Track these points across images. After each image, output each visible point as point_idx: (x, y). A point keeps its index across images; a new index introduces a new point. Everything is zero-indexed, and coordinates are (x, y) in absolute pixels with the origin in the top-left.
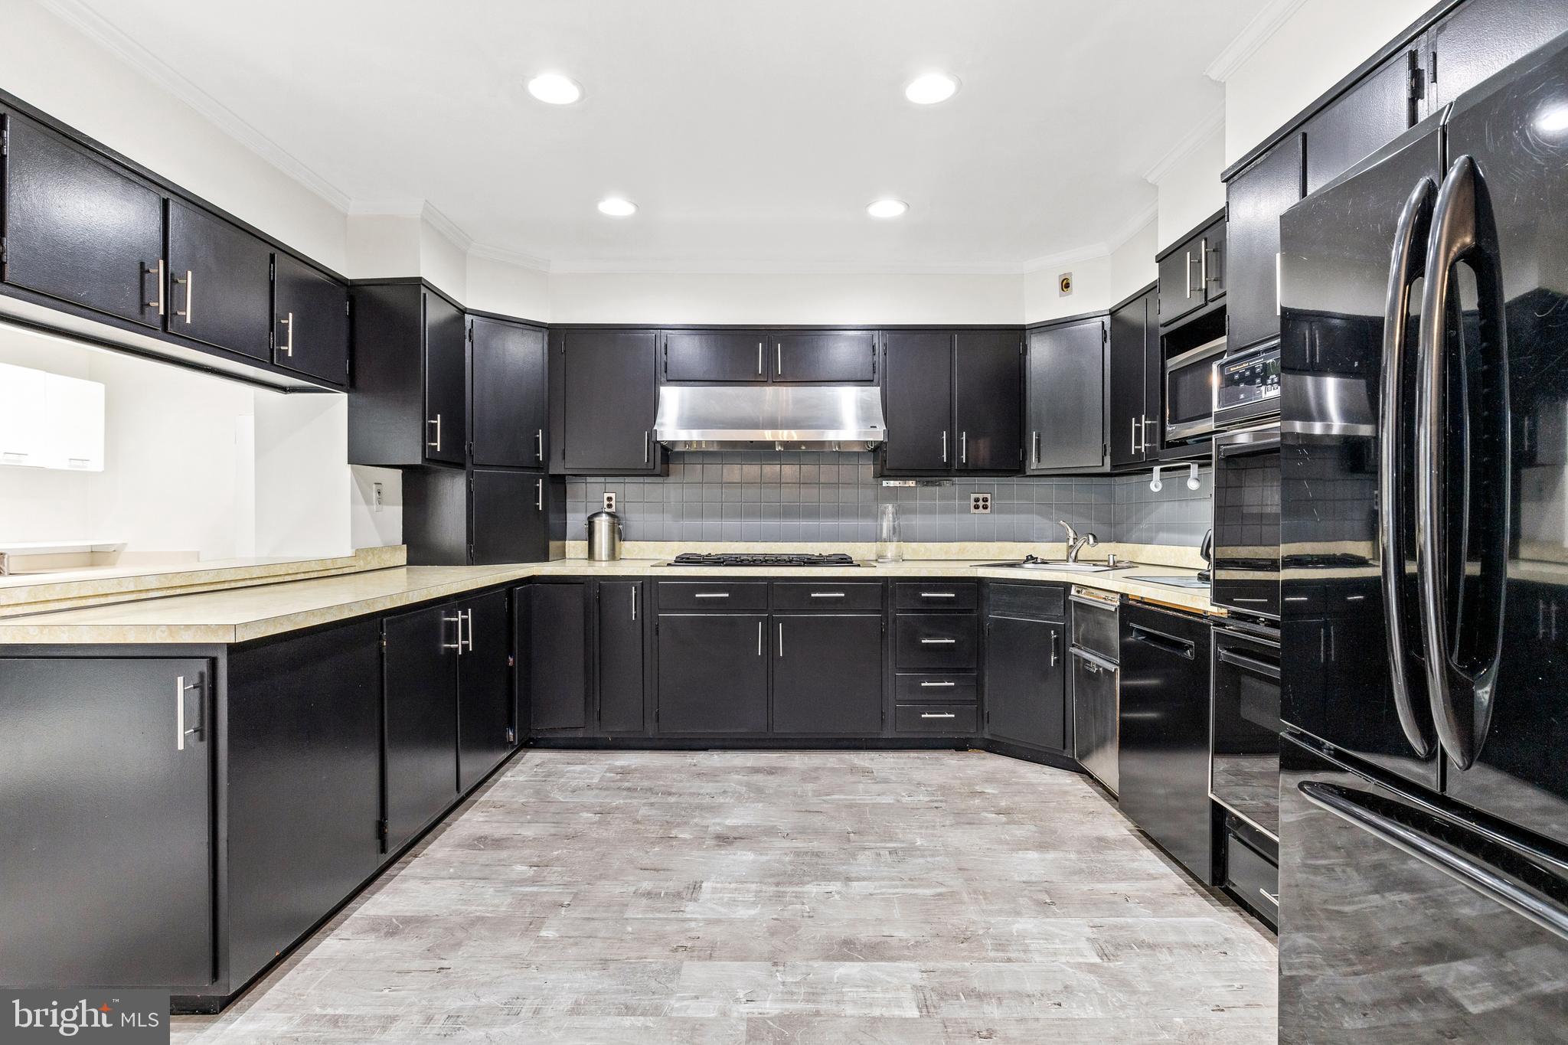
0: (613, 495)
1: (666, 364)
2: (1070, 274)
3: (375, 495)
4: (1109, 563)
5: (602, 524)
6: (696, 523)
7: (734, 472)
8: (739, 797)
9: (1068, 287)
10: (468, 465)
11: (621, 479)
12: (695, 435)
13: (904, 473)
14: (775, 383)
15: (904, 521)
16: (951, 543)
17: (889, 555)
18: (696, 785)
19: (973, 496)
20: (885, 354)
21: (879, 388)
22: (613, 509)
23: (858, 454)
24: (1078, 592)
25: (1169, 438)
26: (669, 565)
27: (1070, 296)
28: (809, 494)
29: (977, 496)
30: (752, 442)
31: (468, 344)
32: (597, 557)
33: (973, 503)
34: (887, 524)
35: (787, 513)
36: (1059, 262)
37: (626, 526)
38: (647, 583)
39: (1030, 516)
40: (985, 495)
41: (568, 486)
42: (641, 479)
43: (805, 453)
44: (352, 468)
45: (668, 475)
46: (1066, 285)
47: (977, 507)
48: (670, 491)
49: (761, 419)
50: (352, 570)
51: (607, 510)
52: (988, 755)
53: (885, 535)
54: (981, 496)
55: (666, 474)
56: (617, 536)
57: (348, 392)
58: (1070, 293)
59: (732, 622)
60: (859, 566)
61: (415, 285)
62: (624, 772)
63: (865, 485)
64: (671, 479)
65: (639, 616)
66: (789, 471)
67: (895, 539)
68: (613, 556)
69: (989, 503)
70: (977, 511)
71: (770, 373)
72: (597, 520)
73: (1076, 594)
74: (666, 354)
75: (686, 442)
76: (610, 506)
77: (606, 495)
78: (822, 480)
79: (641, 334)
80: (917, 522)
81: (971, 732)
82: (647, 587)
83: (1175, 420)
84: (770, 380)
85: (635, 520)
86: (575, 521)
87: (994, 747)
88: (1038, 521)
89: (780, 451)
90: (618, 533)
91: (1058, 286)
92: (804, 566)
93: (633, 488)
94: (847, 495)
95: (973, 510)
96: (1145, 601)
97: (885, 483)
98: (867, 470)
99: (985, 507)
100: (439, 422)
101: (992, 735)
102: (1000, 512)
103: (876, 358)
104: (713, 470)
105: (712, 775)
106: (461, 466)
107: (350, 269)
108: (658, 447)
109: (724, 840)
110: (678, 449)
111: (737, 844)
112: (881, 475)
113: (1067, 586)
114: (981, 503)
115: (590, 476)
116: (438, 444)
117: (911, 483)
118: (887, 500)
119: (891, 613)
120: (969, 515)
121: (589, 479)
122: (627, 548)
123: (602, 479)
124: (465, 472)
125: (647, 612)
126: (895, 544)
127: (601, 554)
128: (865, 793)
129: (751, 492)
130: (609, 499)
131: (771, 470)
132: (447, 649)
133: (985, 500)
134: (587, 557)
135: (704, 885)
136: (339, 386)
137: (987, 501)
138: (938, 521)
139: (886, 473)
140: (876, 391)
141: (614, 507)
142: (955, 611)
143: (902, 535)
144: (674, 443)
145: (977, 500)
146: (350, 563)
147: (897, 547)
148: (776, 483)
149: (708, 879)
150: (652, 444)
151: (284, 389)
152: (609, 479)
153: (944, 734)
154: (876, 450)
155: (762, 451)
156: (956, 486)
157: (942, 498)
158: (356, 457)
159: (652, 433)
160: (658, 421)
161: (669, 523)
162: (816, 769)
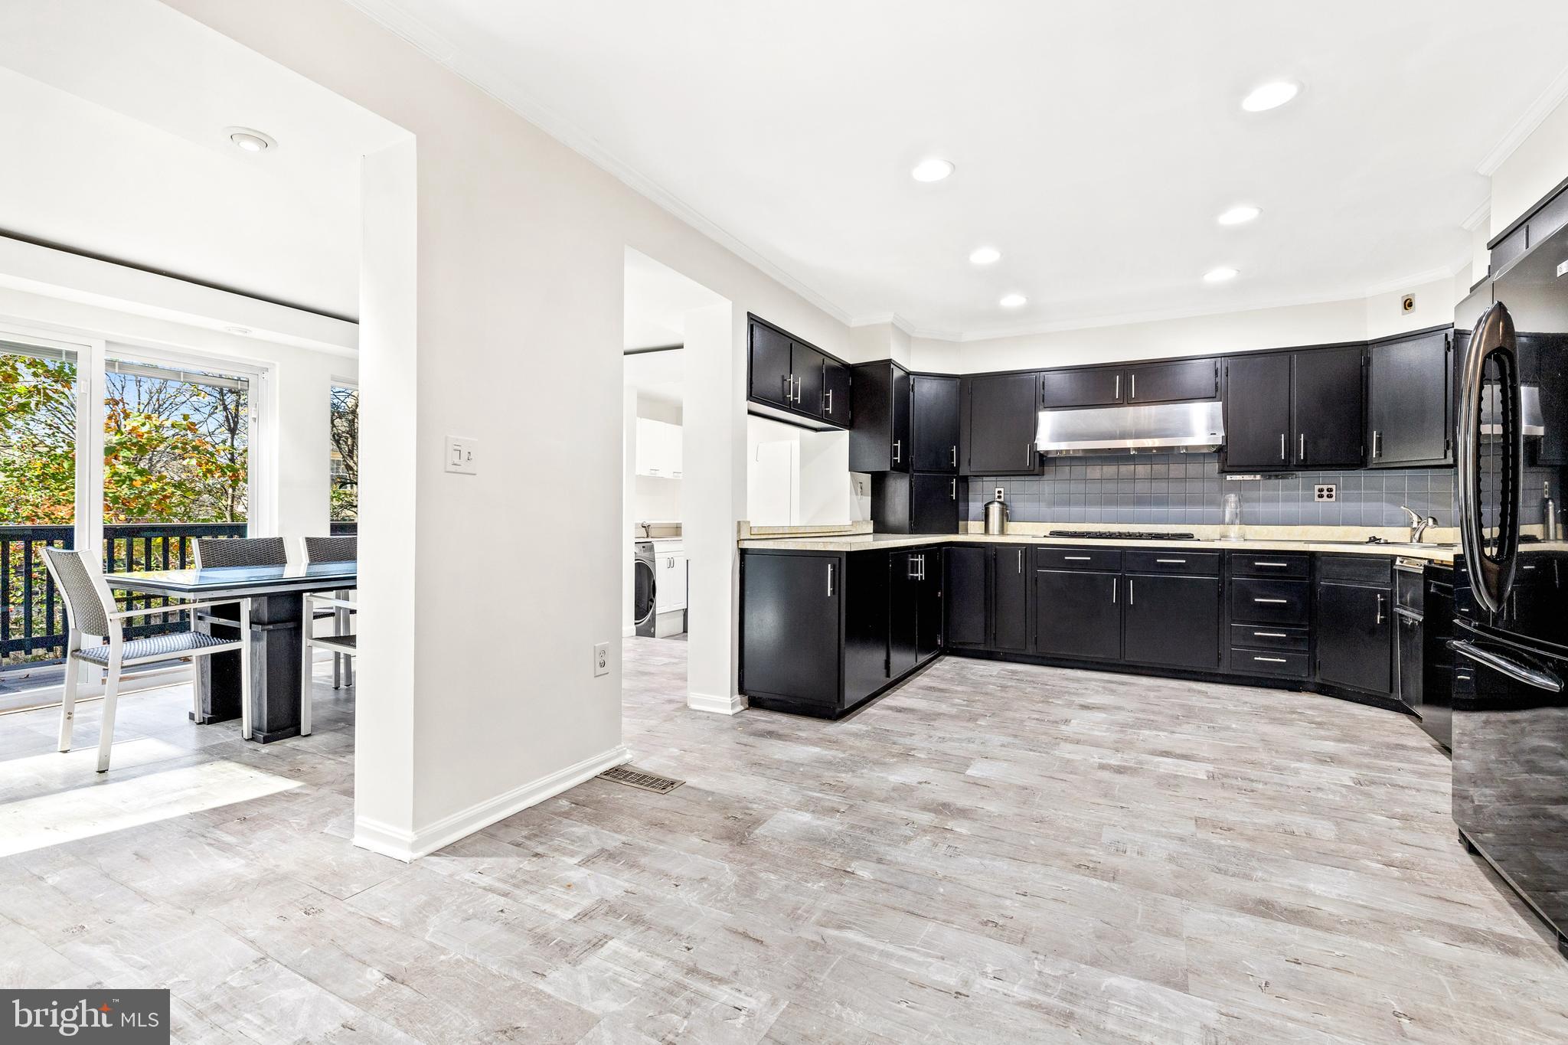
0: (1002, 490)
1: (1044, 395)
2: (1413, 295)
3: (859, 490)
5: (995, 509)
6: (1065, 510)
7: (1095, 471)
8: (1097, 692)
9: (1411, 306)
10: (911, 470)
11: (1008, 478)
12: (1063, 446)
13: (1243, 469)
14: (1130, 404)
15: (1247, 508)
16: (1294, 527)
17: (1232, 535)
18: (1065, 683)
19: (1317, 487)
20: (1227, 376)
21: (1221, 403)
22: (1002, 500)
23: (1204, 455)
24: (1402, 562)
26: (1045, 536)
27: (1413, 313)
28: (1160, 487)
29: (1321, 487)
30: (1109, 449)
31: (911, 393)
32: (991, 532)
33: (1317, 493)
34: (1230, 510)
35: (1140, 501)
36: (1404, 285)
37: (1011, 511)
38: (1030, 549)
39: (1379, 504)
40: (1330, 486)
41: (970, 483)
42: (1023, 478)
43: (1155, 455)
44: (851, 474)
45: (1043, 475)
46: (1408, 304)
47: (1321, 496)
48: (1048, 485)
49: (1118, 432)
50: (849, 533)
51: (998, 500)
52: (1319, 696)
53: (1227, 519)
54: (1325, 487)
55: (1042, 474)
56: (1005, 518)
57: (849, 429)
58: (1413, 311)
59: (1092, 578)
60: (1199, 540)
61: (887, 364)
62: (1014, 672)
63: (1210, 479)
64: (1046, 477)
65: (1023, 570)
66: (1142, 470)
67: (1238, 521)
68: (1002, 531)
69: (1334, 493)
70: (1320, 500)
71: (1126, 396)
72: (991, 507)
73: (1400, 564)
74: (1044, 389)
75: (1057, 451)
76: (999, 497)
77: (997, 490)
78: (1171, 476)
79: (1026, 377)
80: (1261, 509)
81: (1304, 675)
82: (1029, 551)
84: (1126, 402)
85: (1018, 507)
86: (975, 507)
87: (1324, 690)
88: (1387, 508)
89: (1134, 455)
90: (1006, 516)
91: (1401, 305)
92: (1151, 539)
93: (1016, 485)
94: (1194, 487)
95: (1317, 499)
96: (1444, 563)
97: (1229, 478)
98: (1214, 467)
99: (1330, 496)
100: (899, 445)
101: (1322, 679)
102: (1346, 500)
103: (1218, 380)
104: (1078, 470)
105: (1078, 680)
106: (907, 472)
107: (851, 358)
108: (1037, 454)
109: (1085, 707)
110: (1049, 456)
111: (1094, 710)
112: (1223, 471)
113: (1393, 558)
114: (1325, 493)
115: (985, 476)
116: (899, 458)
117: (1258, 477)
118: (1230, 490)
119: (1227, 578)
120: (1312, 504)
121: (985, 479)
122: (1011, 526)
123: (994, 478)
124: (908, 475)
125: (1028, 568)
126: (1237, 527)
127: (994, 530)
128: (1196, 701)
129: (1111, 487)
130: (999, 492)
131: (1126, 469)
132: (912, 576)
133: (1331, 490)
134: (983, 532)
135: (1072, 721)
136: (845, 427)
138: (1281, 508)
139: (1226, 469)
140: (1219, 405)
141: (1003, 498)
142: (1287, 578)
143: (1245, 520)
144: (1047, 452)
145: (1321, 490)
146: (850, 528)
147: (1240, 529)
148: (1131, 479)
149: (1075, 719)
150: (1032, 453)
151: (816, 430)
152: (999, 478)
153: (1277, 675)
154: (1220, 450)
155: (1120, 456)
156: (1301, 478)
157: (1285, 489)
158: (853, 467)
159: (1033, 446)
160: (1037, 437)
161: (1044, 509)
162: (1159, 687)
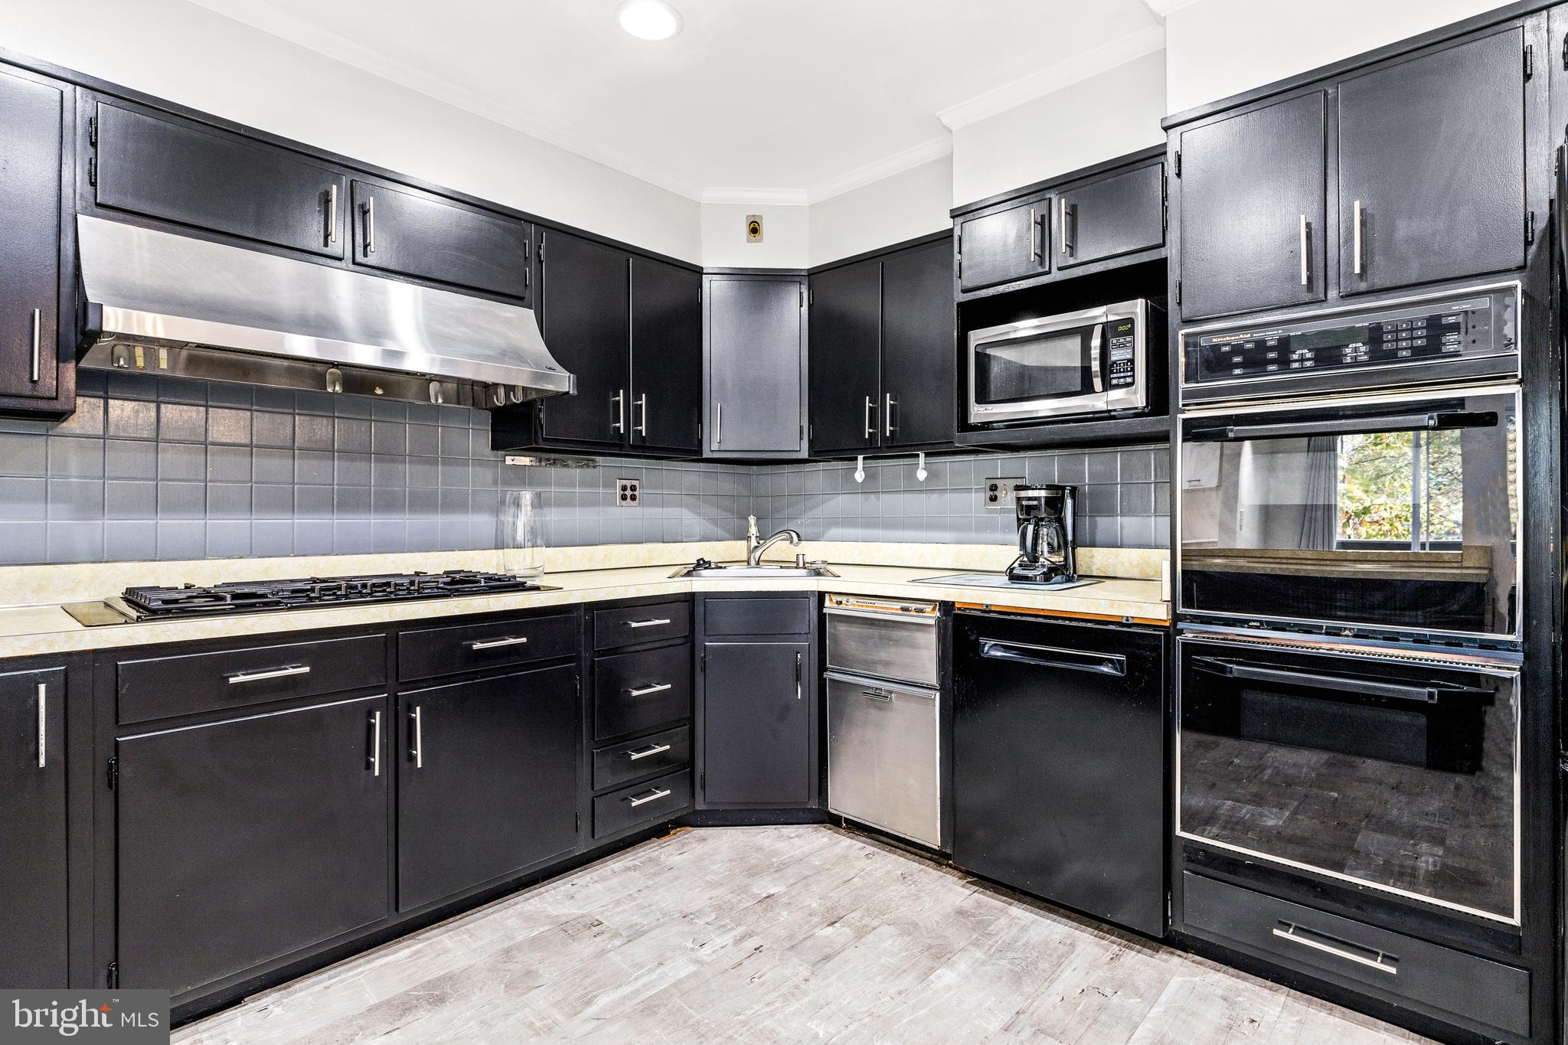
2: (761, 217)
4: (798, 564)
9: (757, 232)
13: (565, 446)
15: (542, 517)
16: (595, 547)
19: (620, 483)
20: (541, 261)
21: (532, 311)
25: (973, 419)
27: (760, 244)
29: (624, 482)
33: (619, 492)
34: (524, 520)
39: (680, 510)
40: (633, 482)
46: (755, 229)
47: (624, 497)
53: (520, 537)
54: (628, 483)
58: (761, 240)
63: (477, 461)
69: (637, 493)
70: (624, 503)
80: (555, 518)
83: (983, 398)
88: (686, 516)
89: (334, 393)
91: (744, 229)
95: (619, 501)
97: (509, 460)
98: (479, 436)
99: (633, 498)
102: (649, 504)
103: (528, 265)
114: (629, 493)
118: (510, 485)
120: (615, 508)
133: (633, 488)
137: (635, 490)
138: (578, 517)
139: (540, 443)
145: (624, 488)
156: (600, 468)
157: (583, 484)
